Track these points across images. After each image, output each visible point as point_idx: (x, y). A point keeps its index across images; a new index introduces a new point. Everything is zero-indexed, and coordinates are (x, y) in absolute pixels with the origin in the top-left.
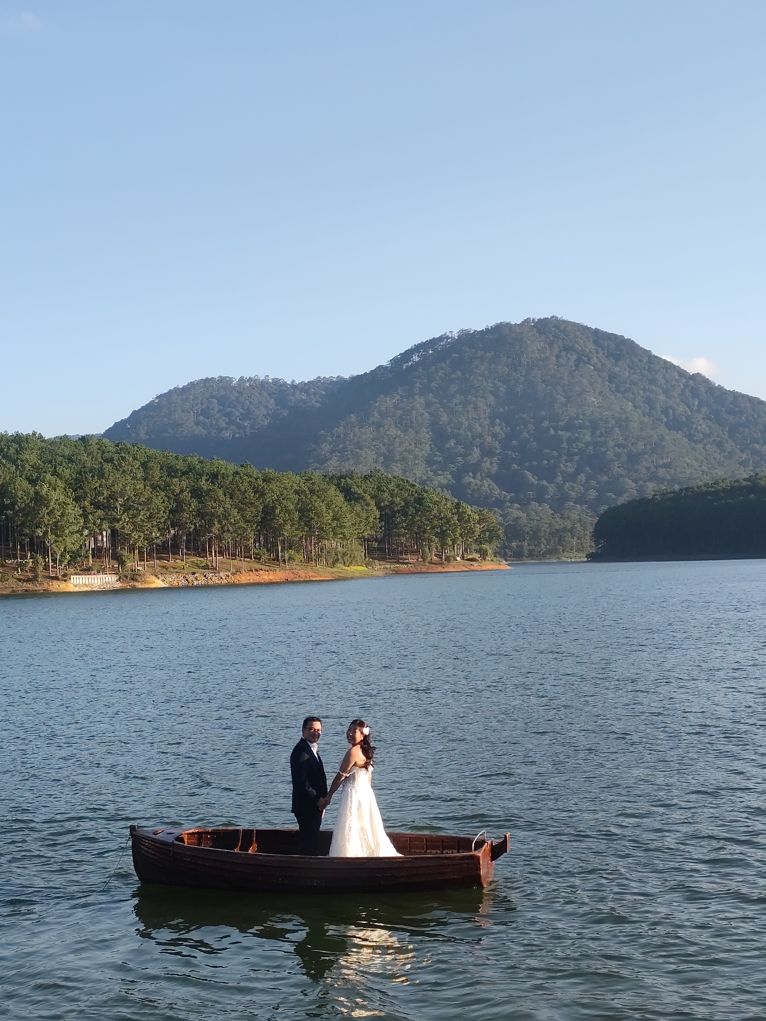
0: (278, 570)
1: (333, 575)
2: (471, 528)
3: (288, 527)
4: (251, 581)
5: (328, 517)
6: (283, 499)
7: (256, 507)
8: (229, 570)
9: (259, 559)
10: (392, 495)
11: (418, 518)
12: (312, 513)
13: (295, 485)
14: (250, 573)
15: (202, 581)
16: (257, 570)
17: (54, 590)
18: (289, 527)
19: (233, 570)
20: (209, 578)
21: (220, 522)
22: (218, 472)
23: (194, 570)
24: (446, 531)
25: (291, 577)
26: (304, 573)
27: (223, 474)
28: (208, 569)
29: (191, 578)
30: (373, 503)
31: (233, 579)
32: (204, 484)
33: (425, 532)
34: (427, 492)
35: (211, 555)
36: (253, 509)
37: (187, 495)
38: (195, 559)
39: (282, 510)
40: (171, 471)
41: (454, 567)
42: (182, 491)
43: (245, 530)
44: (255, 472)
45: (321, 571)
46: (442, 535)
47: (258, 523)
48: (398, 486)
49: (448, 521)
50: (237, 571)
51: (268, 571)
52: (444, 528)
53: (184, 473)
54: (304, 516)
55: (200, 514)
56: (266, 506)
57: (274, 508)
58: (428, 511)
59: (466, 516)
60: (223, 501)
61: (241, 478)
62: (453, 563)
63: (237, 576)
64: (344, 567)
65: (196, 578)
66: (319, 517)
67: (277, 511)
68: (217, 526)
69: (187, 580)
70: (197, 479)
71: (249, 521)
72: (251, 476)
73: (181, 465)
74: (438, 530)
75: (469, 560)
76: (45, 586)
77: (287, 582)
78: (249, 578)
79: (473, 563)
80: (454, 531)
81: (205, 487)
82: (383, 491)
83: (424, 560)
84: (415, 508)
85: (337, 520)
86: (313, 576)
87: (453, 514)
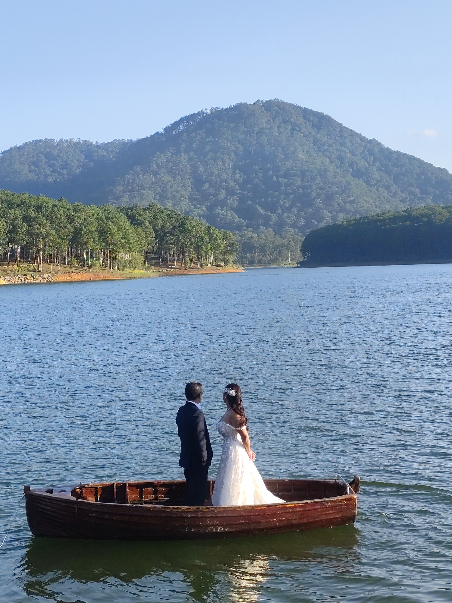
0: (84, 272)
1: (122, 276)
2: (218, 244)
4: (66, 280)
5: (118, 236)
6: (87, 224)
7: (68, 229)
8: (50, 273)
9: (71, 265)
10: (164, 221)
11: (181, 237)
12: (108, 233)
13: (96, 214)
15: (31, 280)
16: (69, 273)
18: (92, 243)
19: (53, 272)
20: (36, 278)
21: (43, 240)
22: (42, 204)
23: (26, 273)
24: (200, 246)
26: (102, 274)
27: (45, 206)
28: (36, 272)
29: (23, 278)
30: (150, 226)
32: (32, 213)
33: (186, 246)
34: (188, 219)
35: (37, 262)
36: (66, 230)
37: (20, 221)
38: (26, 265)
40: (10, 204)
41: (206, 270)
42: (16, 218)
43: (61, 245)
44: (68, 205)
45: (114, 273)
46: (198, 249)
48: (168, 215)
49: (202, 239)
51: (77, 273)
52: (199, 244)
53: (18, 206)
54: (102, 235)
55: (29, 234)
56: (75, 229)
57: (81, 230)
58: (188, 233)
59: (215, 235)
60: (46, 225)
61: (57, 209)
62: (205, 268)
63: (55, 277)
64: (130, 271)
65: (27, 278)
66: (112, 236)
67: (83, 232)
68: (42, 242)
69: (21, 280)
70: (27, 209)
71: (63, 239)
72: (65, 208)
73: (16, 200)
74: (195, 245)
75: (216, 266)
77: (90, 281)
78: (63, 278)
79: (219, 268)
80: (206, 246)
81: (32, 215)
82: (158, 219)
83: (186, 266)
84: (179, 230)
85: (125, 238)
86: (108, 277)
87: (205, 234)
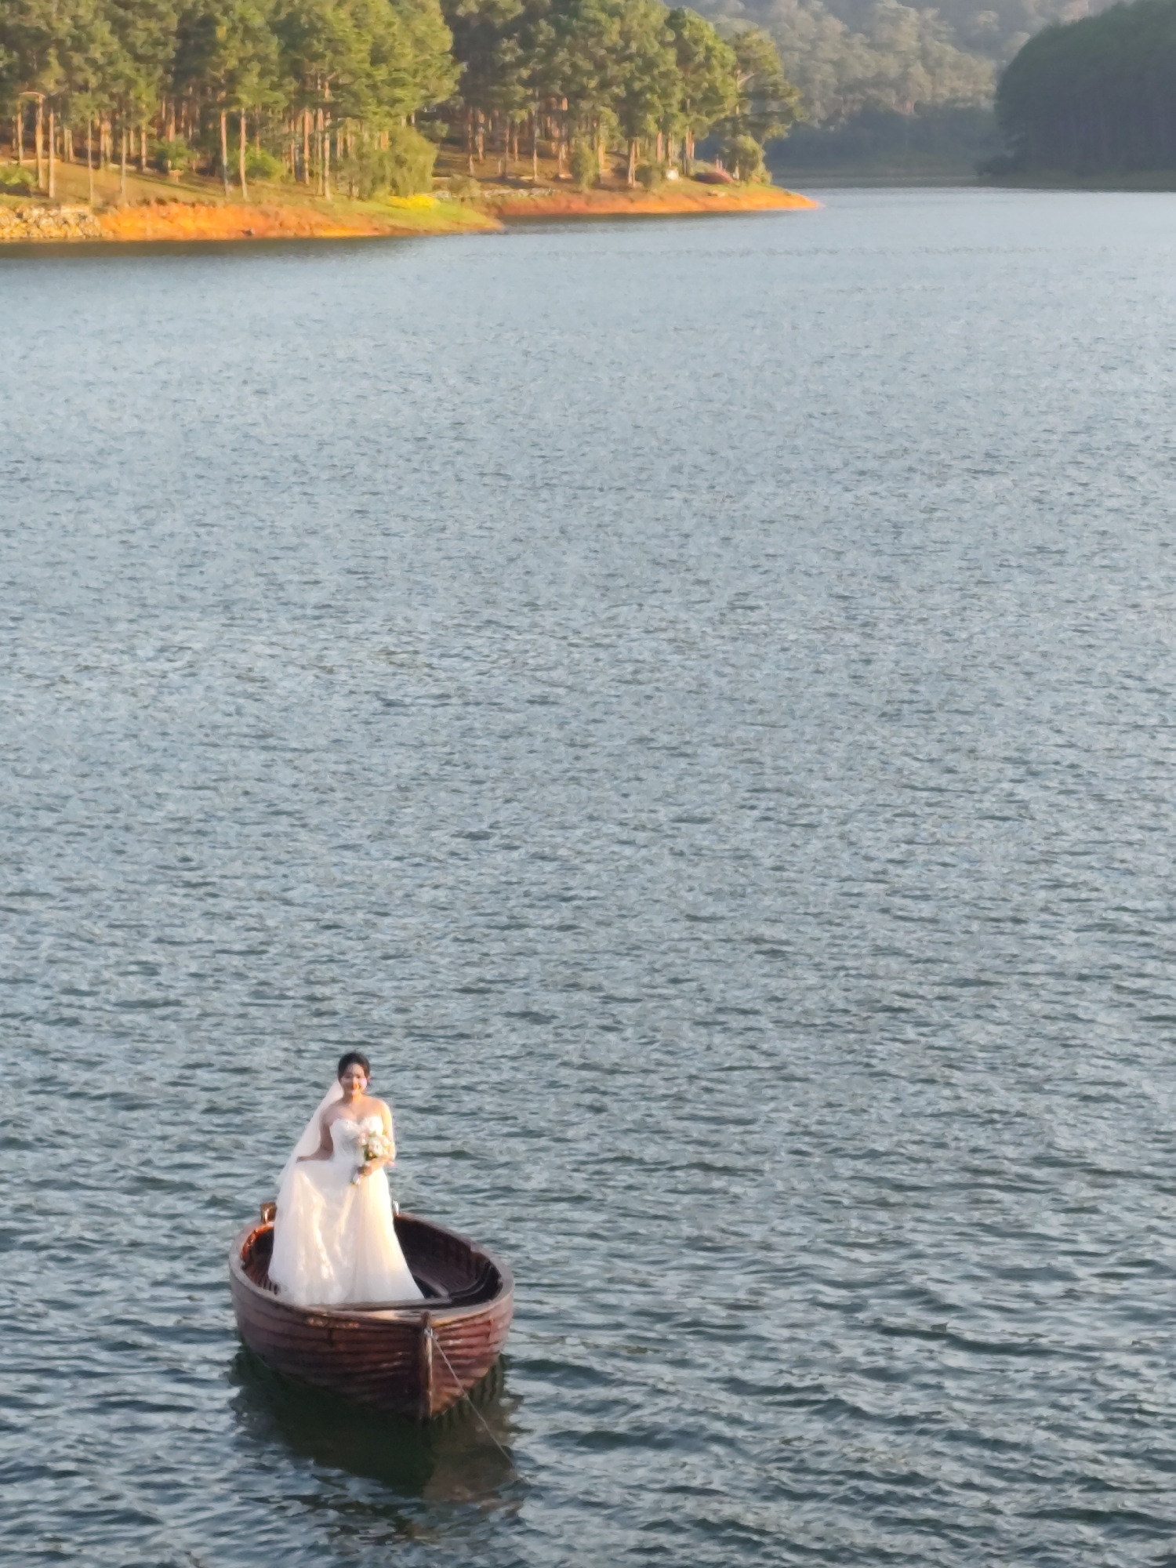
0: (220, 202)
1: (376, 224)
2: (713, 88)
3: (252, 79)
4: (150, 235)
5: (359, 54)
7: (161, 17)
8: (86, 200)
11: (562, 55)
12: (319, 41)
14: (144, 208)
15: (12, 230)
16: (161, 202)
18: (256, 80)
19: (96, 199)
20: (31, 221)
21: (65, 62)
24: (641, 93)
25: (258, 226)
26: (293, 213)
28: (29, 195)
31: (98, 228)
33: (582, 94)
35: (31, 151)
36: (153, 25)
39: (233, 30)
41: (661, 198)
43: (131, 83)
46: (631, 106)
47: (167, 64)
49: (649, 65)
50: (107, 203)
51: (193, 205)
52: (637, 85)
54: (294, 47)
56: (188, 17)
57: (209, 23)
59: (701, 49)
62: (657, 189)
63: (109, 217)
64: (395, 200)
66: (336, 52)
67: (221, 32)
68: (56, 70)
71: (142, 59)
74: (619, 91)
75: (700, 179)
77: (249, 244)
78: (140, 224)
79: (714, 189)
80: (665, 95)
83: (577, 176)
84: (556, 23)
86: (319, 225)
87: (663, 44)
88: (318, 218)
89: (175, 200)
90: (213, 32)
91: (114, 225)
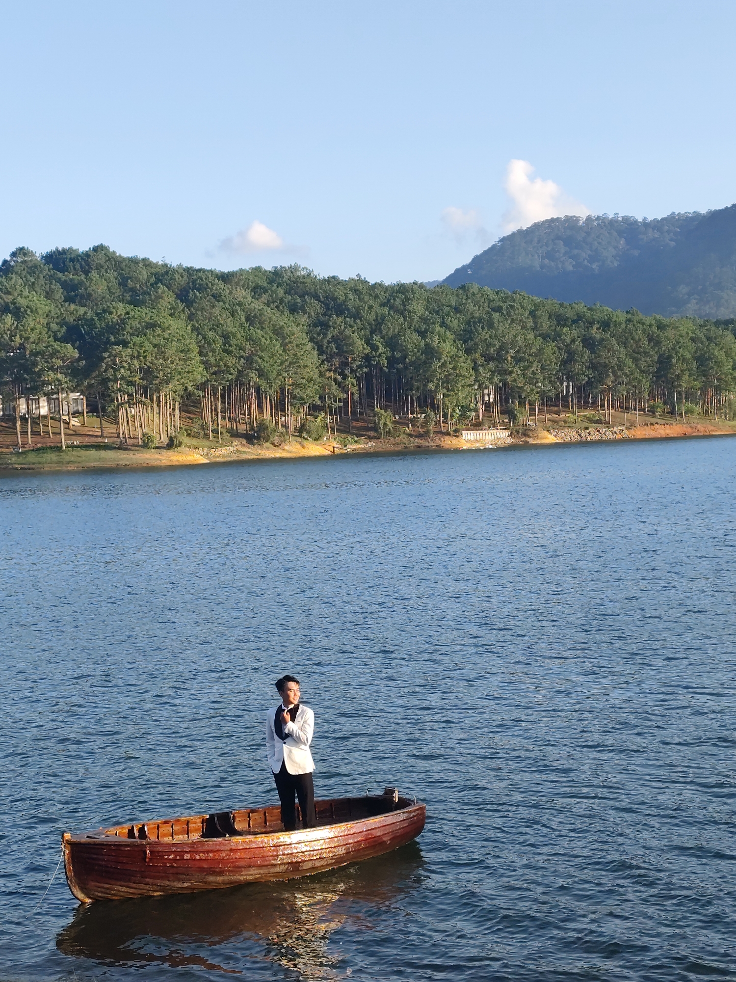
1: (734, 429)
3: (686, 377)
7: (651, 356)
8: (624, 425)
9: (653, 413)
12: (712, 362)
14: (645, 427)
15: (595, 436)
16: (652, 424)
17: (447, 447)
19: (627, 424)
20: (602, 433)
21: (614, 374)
22: (609, 319)
23: (587, 425)
25: (689, 431)
26: (702, 427)
28: (601, 423)
29: (584, 433)
31: (627, 434)
32: (595, 332)
35: (603, 408)
36: (648, 359)
37: (578, 346)
38: (588, 413)
39: (679, 359)
40: (560, 320)
42: (573, 341)
43: (640, 381)
45: (722, 424)
47: (653, 373)
50: (631, 426)
51: (664, 425)
53: (574, 322)
54: (702, 365)
55: (593, 366)
56: (660, 356)
57: (670, 357)
60: (617, 351)
63: (632, 431)
65: (589, 434)
66: (719, 366)
67: (674, 361)
68: (613, 378)
69: (580, 435)
71: (644, 372)
76: (438, 442)
77: (685, 437)
78: (644, 432)
88: (712, 428)
89: (657, 423)
90: (671, 361)
91: (634, 433)
